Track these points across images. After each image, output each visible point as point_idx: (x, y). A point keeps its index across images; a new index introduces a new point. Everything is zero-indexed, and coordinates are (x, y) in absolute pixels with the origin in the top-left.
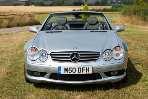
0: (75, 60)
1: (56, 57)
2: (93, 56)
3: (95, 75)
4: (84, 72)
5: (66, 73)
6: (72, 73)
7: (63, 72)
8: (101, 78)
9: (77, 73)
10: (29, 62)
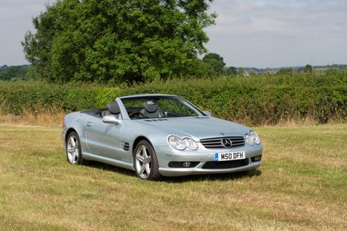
0: (228, 146)
1: (210, 144)
2: (238, 142)
3: (244, 162)
4: (239, 158)
5: (223, 160)
6: (228, 159)
7: (220, 159)
8: (247, 164)
9: (233, 159)
10: (176, 152)
